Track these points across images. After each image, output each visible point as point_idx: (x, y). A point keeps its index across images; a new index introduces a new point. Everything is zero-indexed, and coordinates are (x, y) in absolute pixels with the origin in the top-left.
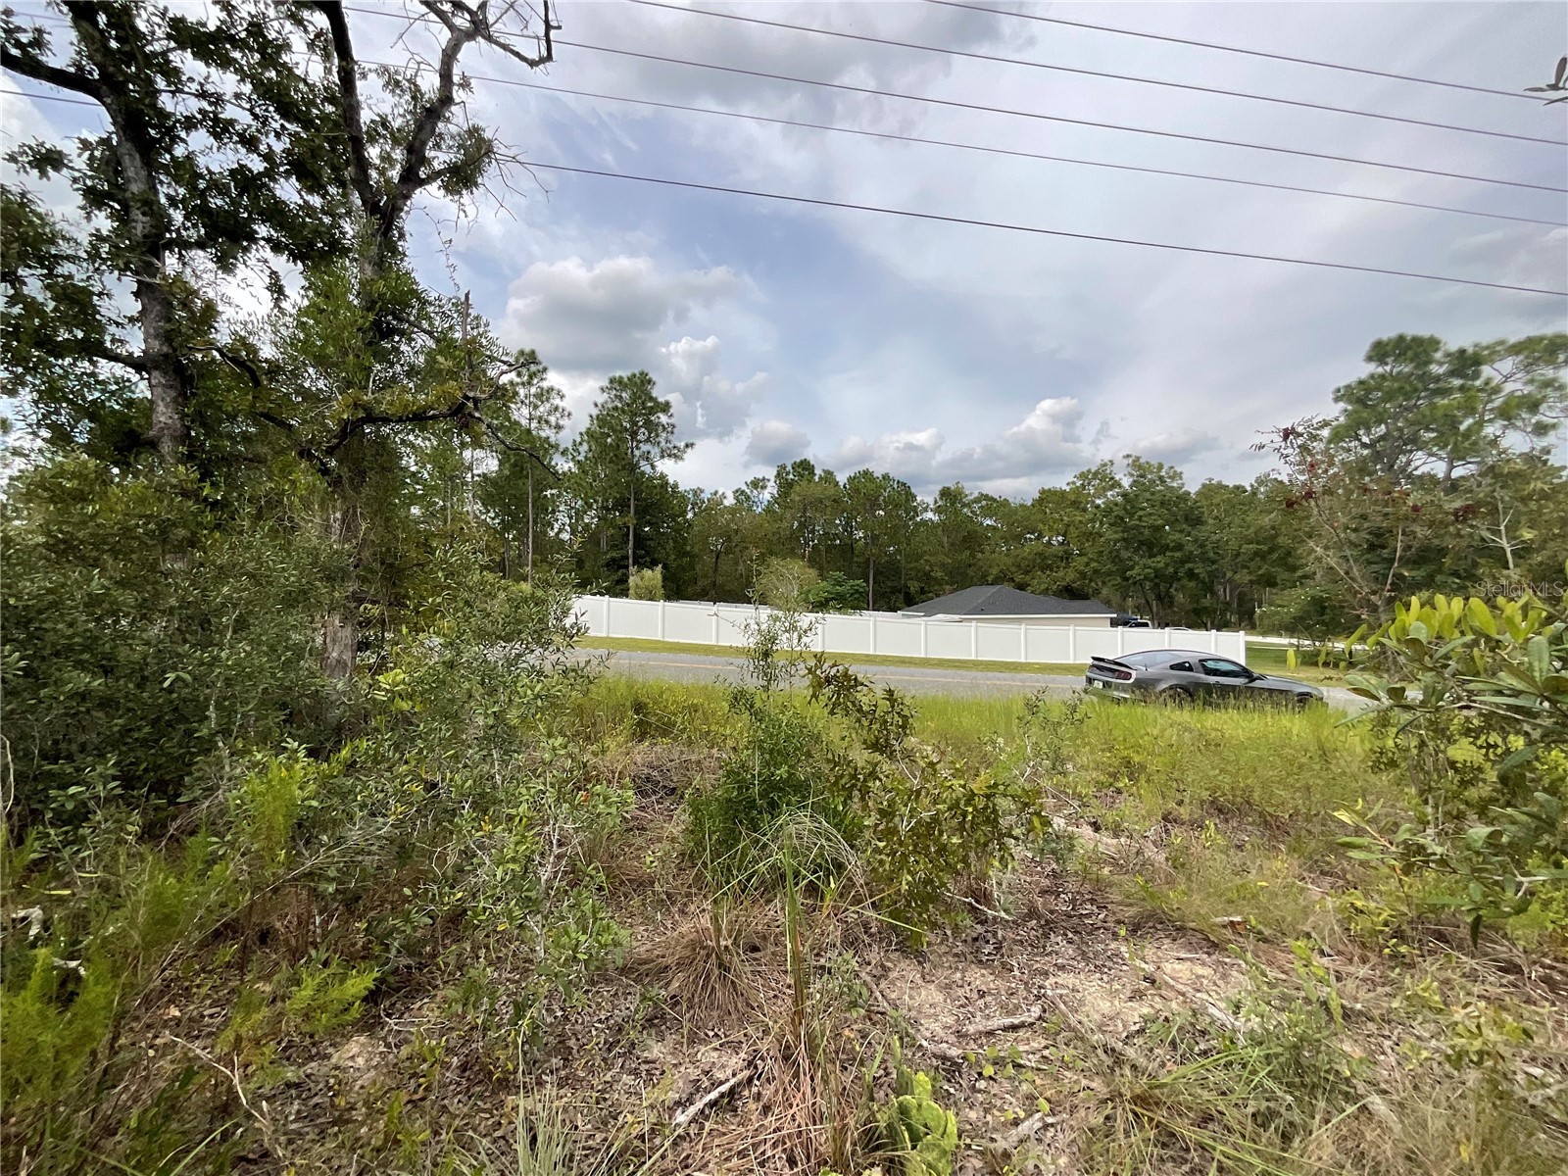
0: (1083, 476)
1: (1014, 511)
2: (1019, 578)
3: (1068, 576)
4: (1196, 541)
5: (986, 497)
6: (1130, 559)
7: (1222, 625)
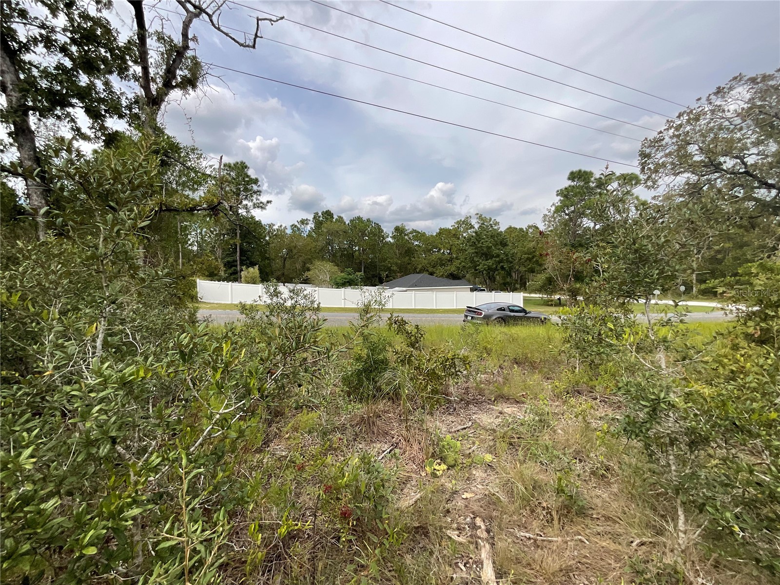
0: (458, 222)
1: (428, 238)
2: (430, 270)
3: (452, 268)
4: (504, 253)
5: (415, 231)
6: (478, 261)
7: (514, 290)
